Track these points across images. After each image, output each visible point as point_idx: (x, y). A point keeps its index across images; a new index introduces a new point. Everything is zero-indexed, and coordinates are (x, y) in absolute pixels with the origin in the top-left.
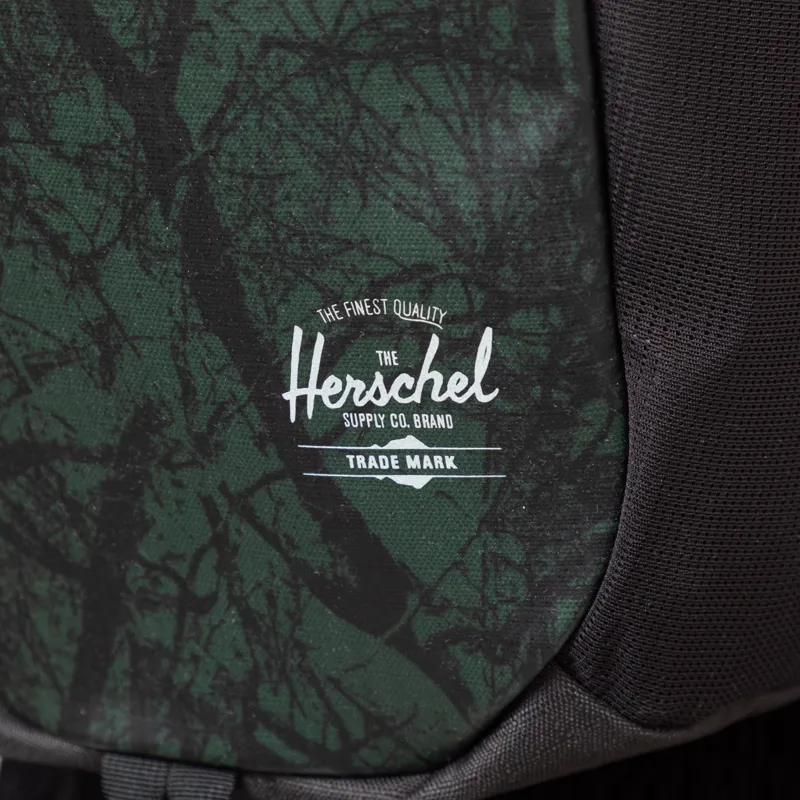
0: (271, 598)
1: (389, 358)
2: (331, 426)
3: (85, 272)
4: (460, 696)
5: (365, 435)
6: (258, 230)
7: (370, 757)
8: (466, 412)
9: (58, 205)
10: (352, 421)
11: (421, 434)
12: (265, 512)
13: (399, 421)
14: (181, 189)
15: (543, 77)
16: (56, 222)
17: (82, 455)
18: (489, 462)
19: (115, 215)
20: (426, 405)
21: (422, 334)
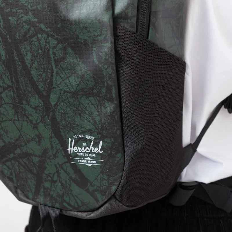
0: (66, 182)
1: (85, 144)
2: (75, 155)
3: (35, 126)
4: (97, 200)
5: (81, 157)
6: (63, 122)
7: (82, 209)
8: (98, 154)
9: (31, 115)
10: (79, 154)
11: (90, 157)
12: (65, 168)
13: (86, 155)
14: (51, 115)
15: (110, 100)
16: (31, 118)
17: (36, 156)
18: (101, 163)
19: (40, 118)
20: (91, 153)
21: (90, 141)
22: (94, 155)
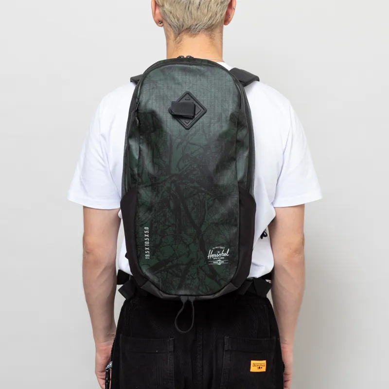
0: (202, 277)
1: (219, 252)
2: (212, 259)
3: (188, 246)
4: (220, 285)
5: (216, 260)
6: (208, 241)
7: (210, 293)
8: (226, 257)
9: (186, 240)
10: (214, 259)
11: (221, 259)
12: (203, 268)
13: (219, 258)
14: (200, 237)
16: (185, 241)
17: (183, 264)
18: (227, 262)
19: (192, 240)
20: (222, 257)
21: (222, 250)
22: (223, 258)
